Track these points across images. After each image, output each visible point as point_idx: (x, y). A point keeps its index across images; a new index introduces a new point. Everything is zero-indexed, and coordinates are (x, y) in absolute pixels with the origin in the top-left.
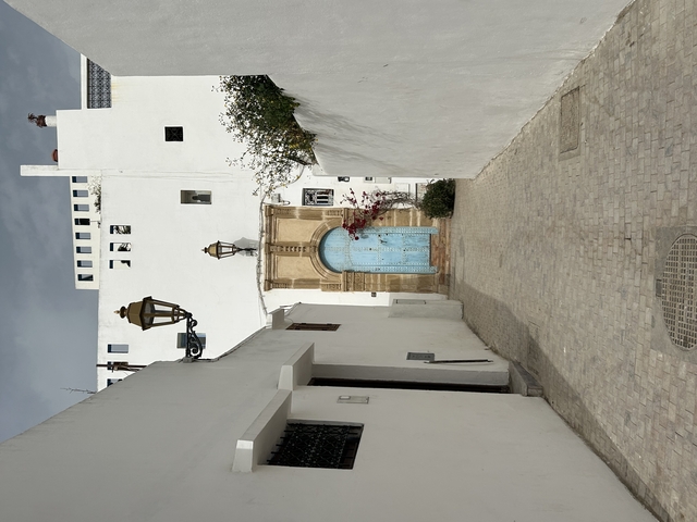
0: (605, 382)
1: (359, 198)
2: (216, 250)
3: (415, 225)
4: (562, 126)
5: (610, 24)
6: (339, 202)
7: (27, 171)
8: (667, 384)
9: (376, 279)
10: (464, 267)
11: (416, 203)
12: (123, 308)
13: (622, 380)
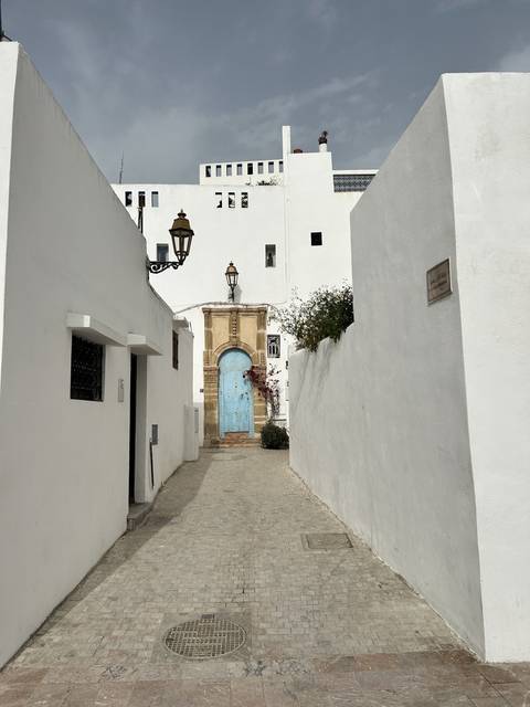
0: (139, 580)
1: (275, 377)
2: (232, 272)
3: (256, 420)
4: (325, 535)
5: (395, 569)
6: (271, 362)
7: (286, 130)
8: (139, 627)
9: (213, 392)
10: (225, 460)
11: (272, 420)
12: (185, 215)
13: (141, 593)
